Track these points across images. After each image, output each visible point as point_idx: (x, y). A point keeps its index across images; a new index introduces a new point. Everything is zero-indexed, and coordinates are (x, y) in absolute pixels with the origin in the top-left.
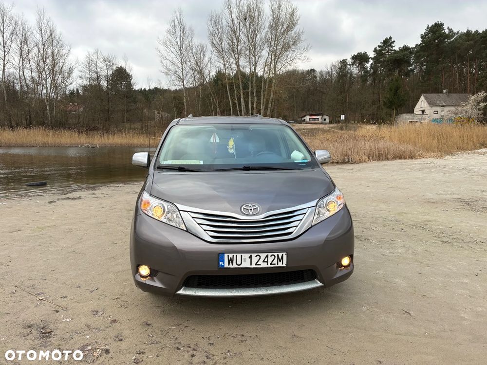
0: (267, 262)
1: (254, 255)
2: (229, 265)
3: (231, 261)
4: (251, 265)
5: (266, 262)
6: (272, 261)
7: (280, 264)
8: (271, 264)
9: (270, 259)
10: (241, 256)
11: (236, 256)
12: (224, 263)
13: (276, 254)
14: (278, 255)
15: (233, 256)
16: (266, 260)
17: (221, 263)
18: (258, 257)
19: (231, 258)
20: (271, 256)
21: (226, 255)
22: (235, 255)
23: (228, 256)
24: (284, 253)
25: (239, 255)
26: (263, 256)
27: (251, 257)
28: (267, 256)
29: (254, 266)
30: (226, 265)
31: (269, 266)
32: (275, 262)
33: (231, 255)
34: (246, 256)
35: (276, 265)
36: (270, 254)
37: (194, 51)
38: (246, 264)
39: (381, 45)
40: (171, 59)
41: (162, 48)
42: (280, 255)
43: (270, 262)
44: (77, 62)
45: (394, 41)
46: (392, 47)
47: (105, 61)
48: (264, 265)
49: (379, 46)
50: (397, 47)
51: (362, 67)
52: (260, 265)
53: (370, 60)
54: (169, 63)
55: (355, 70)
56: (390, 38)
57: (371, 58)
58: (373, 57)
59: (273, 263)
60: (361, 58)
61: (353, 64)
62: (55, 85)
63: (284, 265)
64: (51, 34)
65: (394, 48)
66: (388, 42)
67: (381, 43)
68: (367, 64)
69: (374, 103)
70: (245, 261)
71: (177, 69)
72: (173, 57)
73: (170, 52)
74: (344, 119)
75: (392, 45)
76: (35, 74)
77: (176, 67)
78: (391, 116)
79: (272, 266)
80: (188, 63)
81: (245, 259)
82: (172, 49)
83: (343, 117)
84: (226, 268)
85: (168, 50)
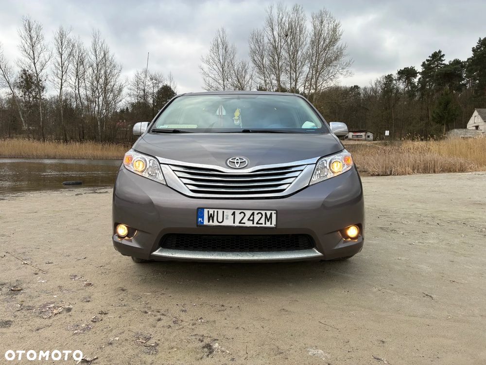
0: (253, 220)
1: (237, 212)
2: (209, 222)
3: (211, 217)
4: (234, 223)
5: (251, 220)
6: (259, 220)
7: (268, 224)
8: (257, 223)
9: (257, 218)
10: (223, 212)
11: (217, 212)
12: (203, 220)
13: (263, 212)
14: (266, 213)
15: (214, 211)
16: (251, 218)
17: (200, 219)
18: (243, 214)
19: (211, 214)
20: (258, 214)
21: (206, 211)
22: (216, 210)
23: (208, 211)
24: (273, 212)
25: (220, 212)
26: (248, 213)
27: (234, 214)
28: (253, 214)
29: (237, 224)
30: (206, 222)
31: (255, 225)
32: (262, 221)
33: (211, 211)
34: (229, 213)
35: (263, 225)
36: (256, 212)
37: (235, 67)
38: (228, 222)
39: (429, 59)
40: (213, 76)
41: (206, 67)
42: (268, 213)
43: (256, 221)
44: (127, 80)
45: (444, 55)
46: (442, 61)
47: (152, 79)
48: (249, 224)
49: (428, 61)
50: (447, 61)
51: (410, 83)
52: (244, 223)
53: (418, 75)
54: (211, 81)
55: (401, 86)
56: (440, 52)
57: (419, 72)
58: (421, 71)
59: (259, 222)
60: (407, 74)
61: (399, 79)
62: (107, 103)
63: (273, 225)
64: (105, 55)
65: (443, 62)
66: (437, 56)
67: (430, 57)
68: (415, 79)
69: (422, 119)
70: (227, 218)
71: (219, 86)
72: (215, 73)
73: (213, 69)
74: (388, 135)
75: (442, 58)
76: (89, 93)
77: (217, 84)
78: (441, 131)
79: (258, 225)
80: (230, 80)
81: (227, 216)
82: (215, 67)
83: (387, 133)
84: (206, 226)
85: (210, 68)
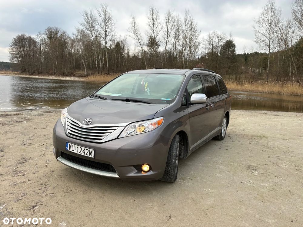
0: (84, 152)
1: (79, 147)
2: (69, 149)
3: (70, 147)
7: (90, 156)
9: (86, 151)
13: (89, 149)
15: (71, 145)
16: (84, 151)
17: (67, 147)
18: (81, 149)
20: (86, 150)
21: (69, 144)
24: (93, 150)
25: (73, 145)
26: (83, 148)
27: (78, 148)
28: (85, 149)
29: (79, 153)
31: (85, 155)
32: (88, 154)
34: (76, 146)
35: (88, 156)
36: (86, 149)
37: (280, 25)
38: (76, 151)
40: (262, 32)
41: (257, 26)
42: (91, 150)
43: (86, 153)
44: (203, 39)
47: (218, 37)
48: (83, 154)
52: (81, 153)
54: (260, 35)
62: (191, 53)
63: (93, 157)
64: (191, 24)
70: (75, 149)
72: (264, 29)
73: (262, 27)
76: (180, 48)
77: (265, 37)
79: (87, 156)
80: (275, 34)
81: (76, 148)
82: (264, 25)
84: (68, 151)
85: (261, 27)
